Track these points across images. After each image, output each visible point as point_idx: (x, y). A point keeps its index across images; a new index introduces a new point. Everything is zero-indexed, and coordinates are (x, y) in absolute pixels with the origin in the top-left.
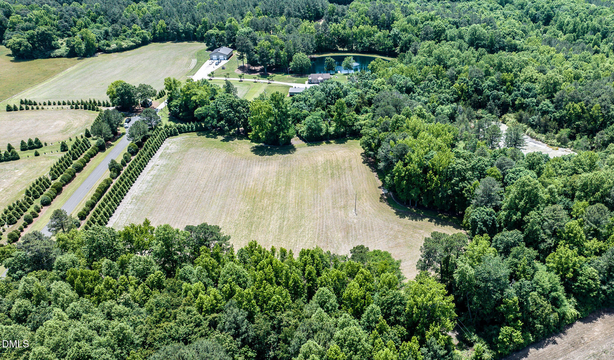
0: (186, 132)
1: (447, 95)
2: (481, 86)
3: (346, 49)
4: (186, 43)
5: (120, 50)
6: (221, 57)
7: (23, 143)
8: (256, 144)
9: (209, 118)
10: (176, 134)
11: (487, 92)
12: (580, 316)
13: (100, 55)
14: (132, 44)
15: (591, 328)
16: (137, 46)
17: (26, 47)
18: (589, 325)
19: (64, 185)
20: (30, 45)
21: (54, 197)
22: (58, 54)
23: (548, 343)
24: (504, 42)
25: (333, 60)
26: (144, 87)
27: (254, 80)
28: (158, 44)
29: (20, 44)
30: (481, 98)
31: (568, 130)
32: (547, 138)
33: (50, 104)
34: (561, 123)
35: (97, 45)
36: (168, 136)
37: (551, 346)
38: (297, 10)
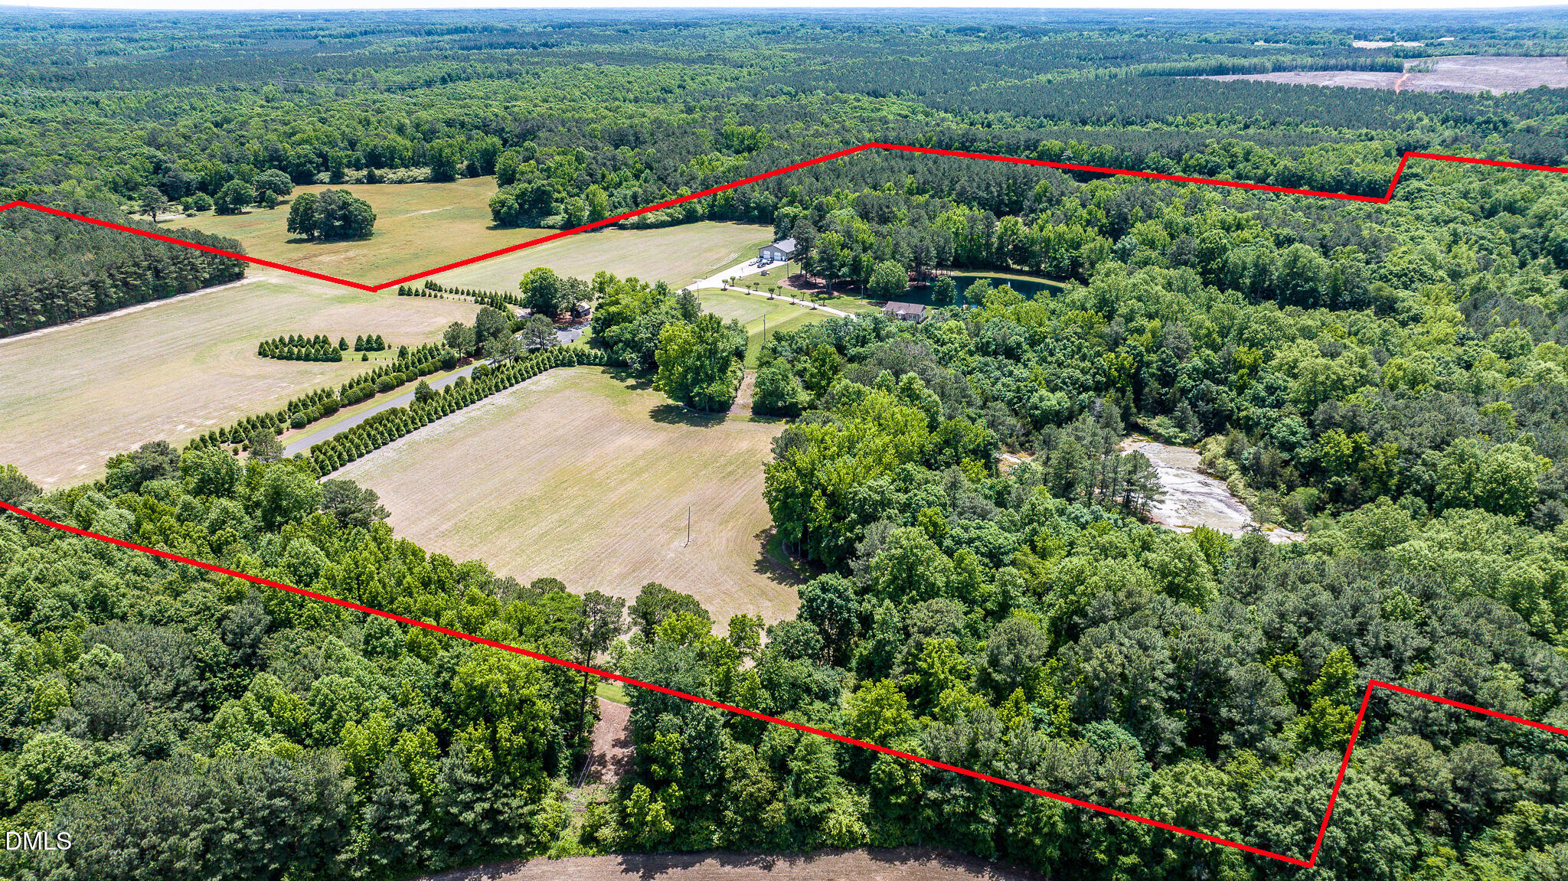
0: (589, 364)
1: (1078, 374)
2: (1174, 366)
3: (1026, 269)
4: (756, 226)
5: (642, 226)
6: (777, 255)
7: (360, 338)
8: (670, 402)
9: (621, 345)
10: (570, 364)
11: (1184, 381)
12: (868, 840)
13: (609, 232)
14: (666, 218)
15: (870, 871)
16: (674, 222)
17: (510, 208)
18: (875, 865)
19: (344, 406)
20: (516, 206)
21: (316, 419)
22: (551, 223)
23: (756, 863)
24: (1366, 291)
25: (953, 283)
26: (574, 284)
27: (791, 300)
28: (713, 223)
29: (503, 203)
30: (1167, 393)
31: (1314, 491)
32: (1262, 500)
33: (457, 292)
34: (1312, 471)
35: (607, 214)
36: (557, 366)
37: (755, 870)
38: (983, 187)
